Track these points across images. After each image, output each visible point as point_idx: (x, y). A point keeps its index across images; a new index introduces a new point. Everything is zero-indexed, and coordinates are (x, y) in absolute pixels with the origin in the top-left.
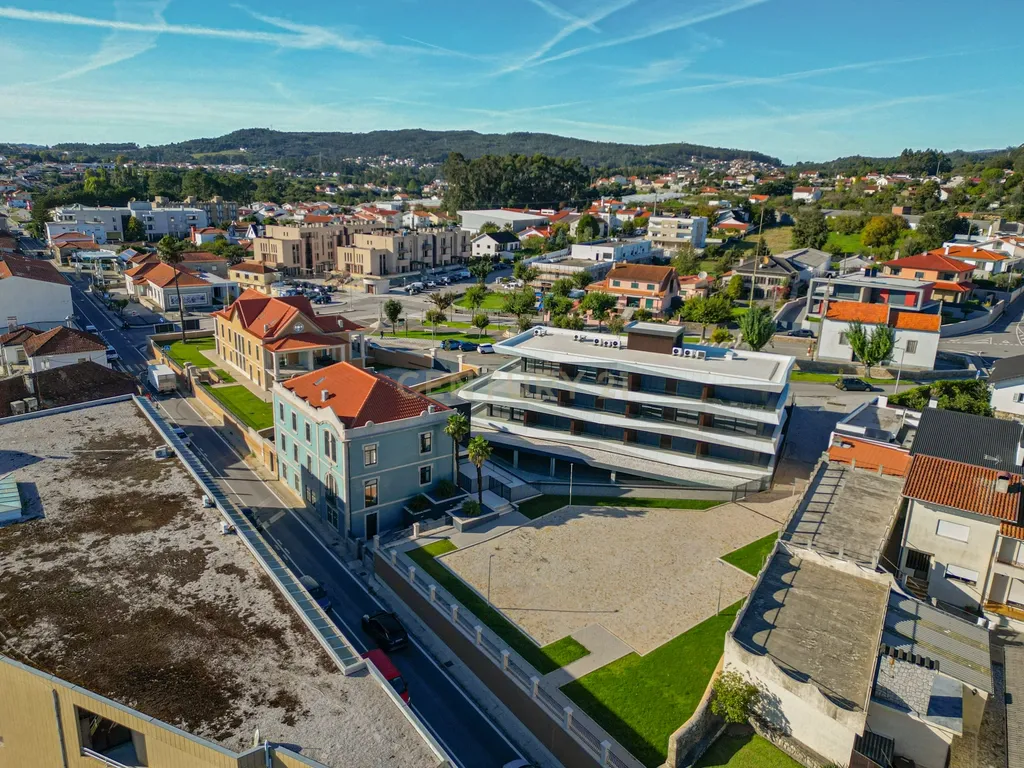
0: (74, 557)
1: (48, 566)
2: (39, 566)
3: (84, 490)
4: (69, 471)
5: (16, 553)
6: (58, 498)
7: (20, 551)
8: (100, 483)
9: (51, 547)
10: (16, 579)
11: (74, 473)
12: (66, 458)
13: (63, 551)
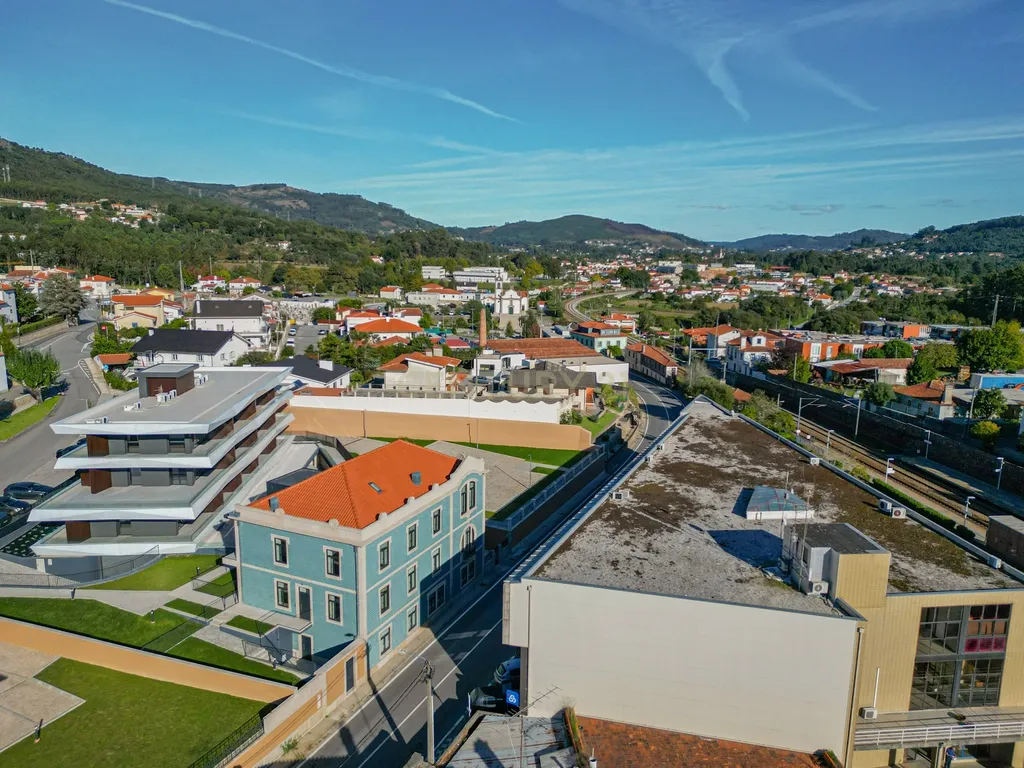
0: (744, 466)
1: (759, 467)
2: (763, 469)
3: (704, 495)
4: (701, 512)
5: (772, 477)
6: (725, 495)
7: (769, 477)
8: (690, 496)
9: (751, 474)
10: (777, 468)
11: (697, 509)
12: (691, 525)
13: (747, 470)
